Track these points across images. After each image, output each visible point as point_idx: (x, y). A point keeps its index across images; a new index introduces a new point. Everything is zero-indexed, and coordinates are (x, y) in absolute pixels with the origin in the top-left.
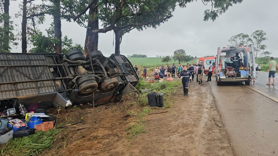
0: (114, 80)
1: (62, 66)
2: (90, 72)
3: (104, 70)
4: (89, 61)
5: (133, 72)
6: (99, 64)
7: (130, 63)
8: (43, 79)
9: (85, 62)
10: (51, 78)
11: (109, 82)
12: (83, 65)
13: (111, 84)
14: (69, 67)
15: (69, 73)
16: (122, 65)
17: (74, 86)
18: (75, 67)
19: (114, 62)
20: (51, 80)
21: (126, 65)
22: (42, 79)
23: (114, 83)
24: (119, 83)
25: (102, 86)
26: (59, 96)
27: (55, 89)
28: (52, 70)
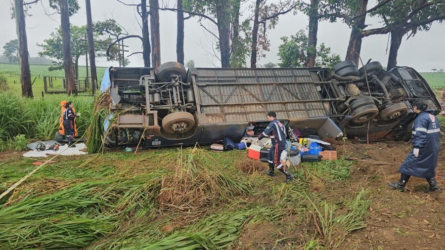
0: (403, 105)
1: (329, 84)
2: (367, 93)
3: (385, 90)
4: (363, 77)
5: (429, 95)
6: (377, 82)
7: (423, 80)
9: (358, 78)
10: (319, 99)
11: (394, 109)
12: (355, 82)
13: (397, 111)
14: (338, 85)
15: (339, 93)
16: (411, 83)
17: (346, 111)
18: (344, 85)
19: (397, 78)
20: (319, 101)
21: (417, 84)
23: (401, 111)
24: (408, 112)
25: (383, 114)
26: (330, 122)
27: (325, 113)
28: (319, 88)
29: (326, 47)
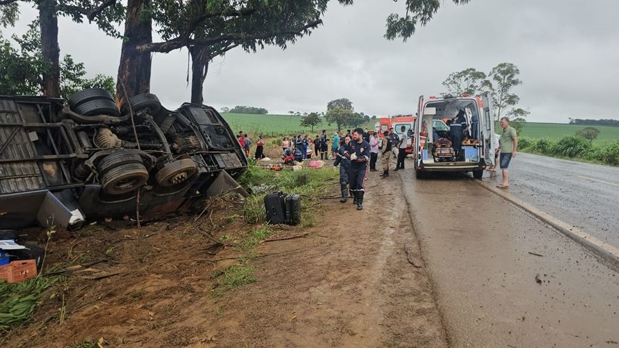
0: (189, 163)
1: (58, 128)
2: (131, 145)
3: (164, 140)
4: (126, 117)
5: (233, 146)
6: (151, 126)
7: (226, 125)
8: (11, 159)
9: (115, 119)
10: (32, 156)
11: (176, 167)
12: (111, 125)
13: (180, 172)
14: (76, 131)
15: (76, 144)
16: (206, 129)
17: (90, 176)
18: (92, 131)
19: (187, 122)
20: (31, 161)
21: (217, 130)
22: (7, 157)
23: (188, 171)
24: (200, 172)
25: (159, 178)
26: (52, 199)
27: (41, 182)
28: (34, 136)
29: (76, 62)
